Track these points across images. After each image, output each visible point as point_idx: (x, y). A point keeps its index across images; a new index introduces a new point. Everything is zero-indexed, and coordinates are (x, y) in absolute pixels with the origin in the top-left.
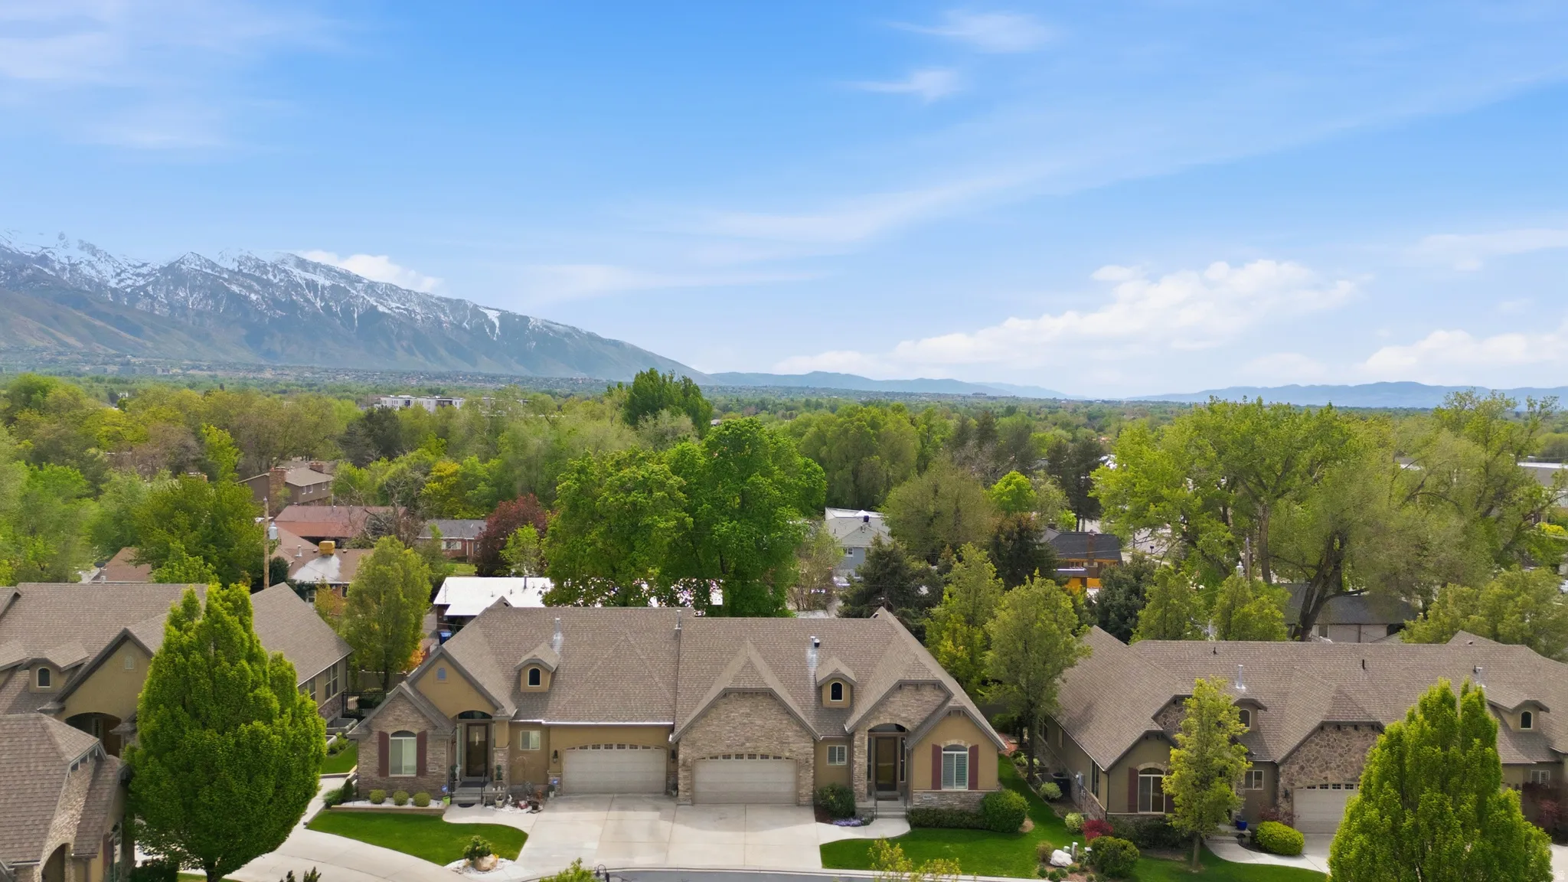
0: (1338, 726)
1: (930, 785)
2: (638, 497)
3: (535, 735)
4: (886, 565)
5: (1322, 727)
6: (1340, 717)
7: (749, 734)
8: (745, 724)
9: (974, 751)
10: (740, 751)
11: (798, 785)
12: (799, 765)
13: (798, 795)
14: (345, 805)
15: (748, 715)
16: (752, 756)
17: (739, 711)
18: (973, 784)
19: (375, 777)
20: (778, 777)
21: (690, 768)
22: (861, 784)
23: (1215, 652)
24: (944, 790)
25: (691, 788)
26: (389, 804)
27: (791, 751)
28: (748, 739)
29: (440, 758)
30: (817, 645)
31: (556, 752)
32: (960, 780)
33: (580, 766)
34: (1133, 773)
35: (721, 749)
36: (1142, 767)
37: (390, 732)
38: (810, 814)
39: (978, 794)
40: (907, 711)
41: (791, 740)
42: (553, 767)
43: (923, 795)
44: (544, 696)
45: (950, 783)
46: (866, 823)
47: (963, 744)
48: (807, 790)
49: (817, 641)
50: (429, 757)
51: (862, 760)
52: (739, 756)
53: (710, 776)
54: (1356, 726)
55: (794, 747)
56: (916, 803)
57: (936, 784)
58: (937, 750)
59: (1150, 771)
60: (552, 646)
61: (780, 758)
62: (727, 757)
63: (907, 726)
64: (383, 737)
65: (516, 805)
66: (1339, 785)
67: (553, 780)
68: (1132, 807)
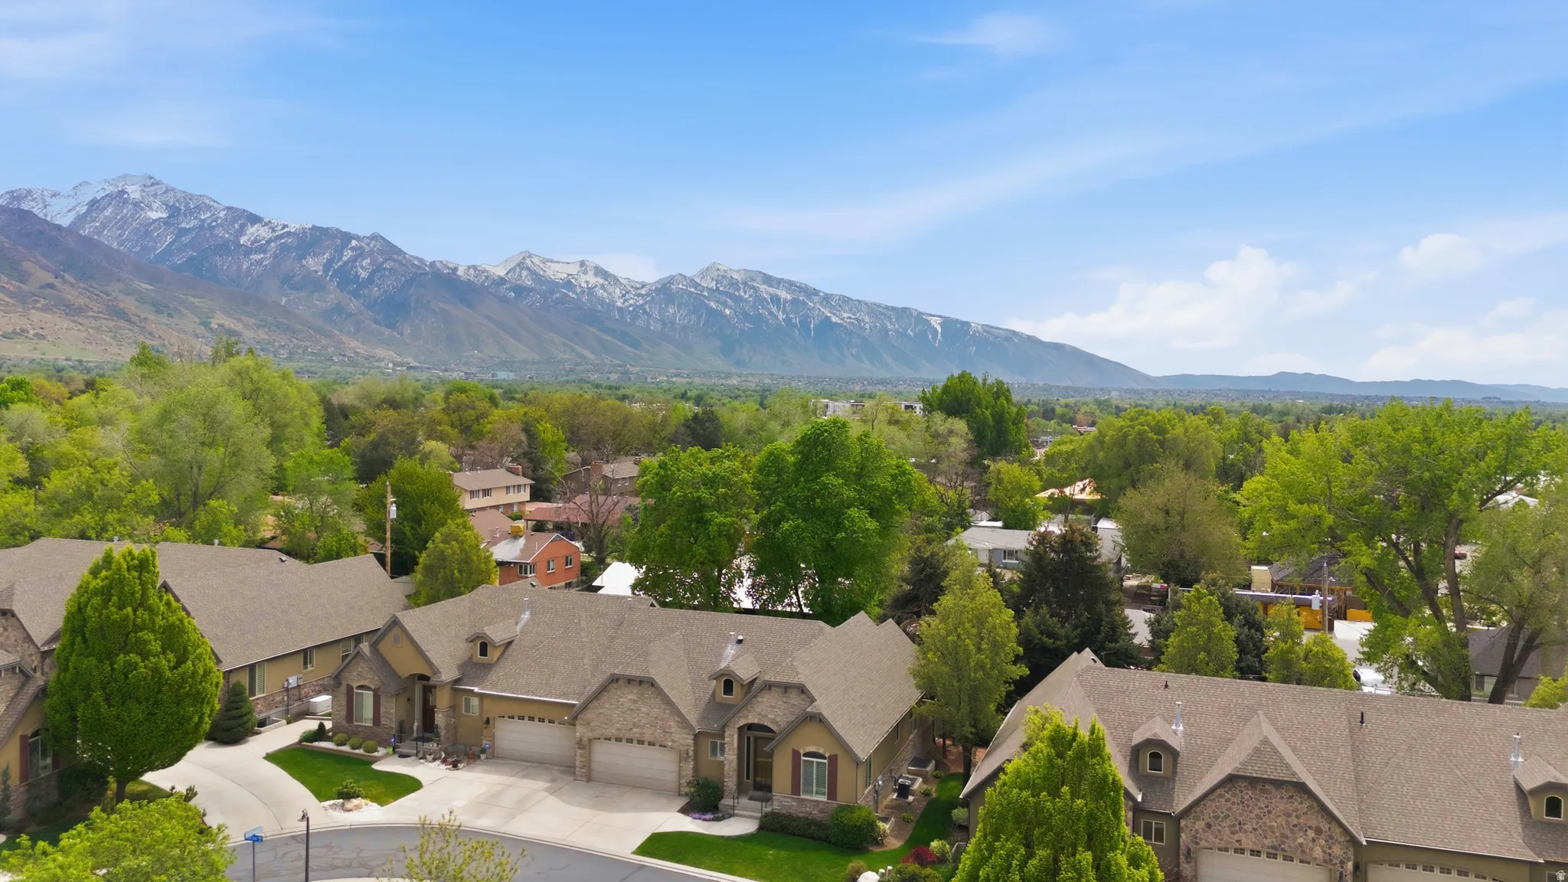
0: (1253, 782)
1: (789, 789)
2: (704, 493)
3: (475, 701)
4: (922, 571)
5: (1231, 781)
6: (1254, 772)
7: (635, 720)
8: (632, 710)
9: (833, 759)
10: (629, 735)
11: (678, 774)
12: (683, 757)
13: (681, 785)
14: (316, 744)
15: (635, 702)
16: (641, 742)
17: (627, 696)
18: (832, 794)
19: (344, 722)
20: (663, 765)
21: (586, 746)
22: (731, 783)
23: (1166, 686)
24: (803, 796)
25: (586, 765)
26: (346, 748)
27: (673, 741)
28: (636, 725)
29: (392, 712)
30: (740, 642)
31: (488, 719)
32: (820, 789)
33: (512, 734)
35: (612, 731)
37: (355, 685)
38: (681, 804)
39: (836, 805)
40: (774, 713)
41: (673, 730)
42: (485, 732)
43: (782, 801)
44: (489, 667)
45: (809, 791)
46: (717, 819)
47: (821, 751)
48: (688, 782)
49: (741, 637)
50: (382, 710)
51: (732, 758)
52: (629, 741)
53: (605, 756)
54: (1278, 785)
55: (676, 737)
56: (776, 806)
57: (796, 790)
58: (796, 755)
60: (516, 624)
61: (665, 747)
62: (618, 740)
63: (775, 728)
64: (350, 689)
66: (1259, 852)
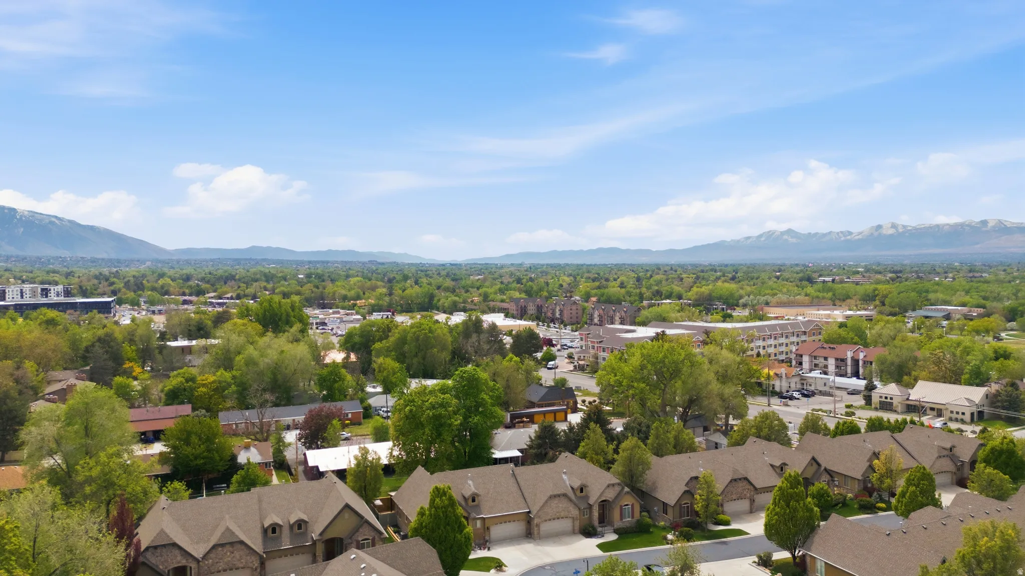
0: (735, 480)
1: (619, 519)
3: (478, 522)
5: (731, 481)
6: (736, 477)
7: (557, 510)
8: (556, 507)
9: (632, 505)
10: (554, 516)
11: (574, 526)
12: (574, 519)
13: (574, 530)
15: (557, 504)
16: (558, 518)
17: (554, 502)
18: (633, 517)
20: (566, 524)
21: (538, 525)
22: (596, 522)
23: (690, 458)
24: (624, 520)
25: (539, 533)
27: (571, 514)
28: (557, 512)
31: (486, 528)
32: (629, 517)
33: (496, 531)
34: (680, 505)
35: (549, 517)
36: (683, 503)
38: (581, 536)
39: (635, 520)
40: (610, 495)
41: (571, 510)
42: (487, 533)
43: (618, 524)
44: (478, 506)
45: (625, 518)
46: (603, 536)
47: (629, 503)
48: (577, 528)
51: (596, 514)
52: (554, 519)
53: (546, 527)
54: (740, 479)
55: (573, 513)
56: (615, 526)
57: (621, 519)
58: (621, 506)
59: (685, 504)
61: (568, 517)
62: (550, 520)
63: (610, 500)
65: (481, 549)
66: (735, 499)
67: (487, 538)
68: (681, 517)
